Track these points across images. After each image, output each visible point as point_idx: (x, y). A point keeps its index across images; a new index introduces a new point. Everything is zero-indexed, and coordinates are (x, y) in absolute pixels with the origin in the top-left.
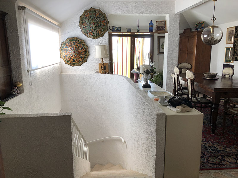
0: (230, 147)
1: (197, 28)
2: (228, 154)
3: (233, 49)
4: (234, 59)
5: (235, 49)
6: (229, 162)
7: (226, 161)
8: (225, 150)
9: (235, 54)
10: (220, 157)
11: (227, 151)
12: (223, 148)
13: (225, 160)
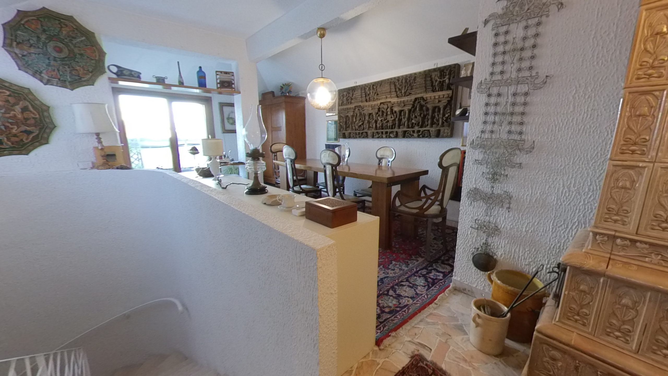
0: (390, 267)
1: (283, 92)
2: (397, 281)
3: (338, 122)
4: (342, 137)
5: (340, 122)
6: (408, 297)
7: (405, 297)
8: (388, 275)
9: (342, 130)
10: (391, 292)
11: (391, 275)
12: (384, 273)
13: (401, 296)
